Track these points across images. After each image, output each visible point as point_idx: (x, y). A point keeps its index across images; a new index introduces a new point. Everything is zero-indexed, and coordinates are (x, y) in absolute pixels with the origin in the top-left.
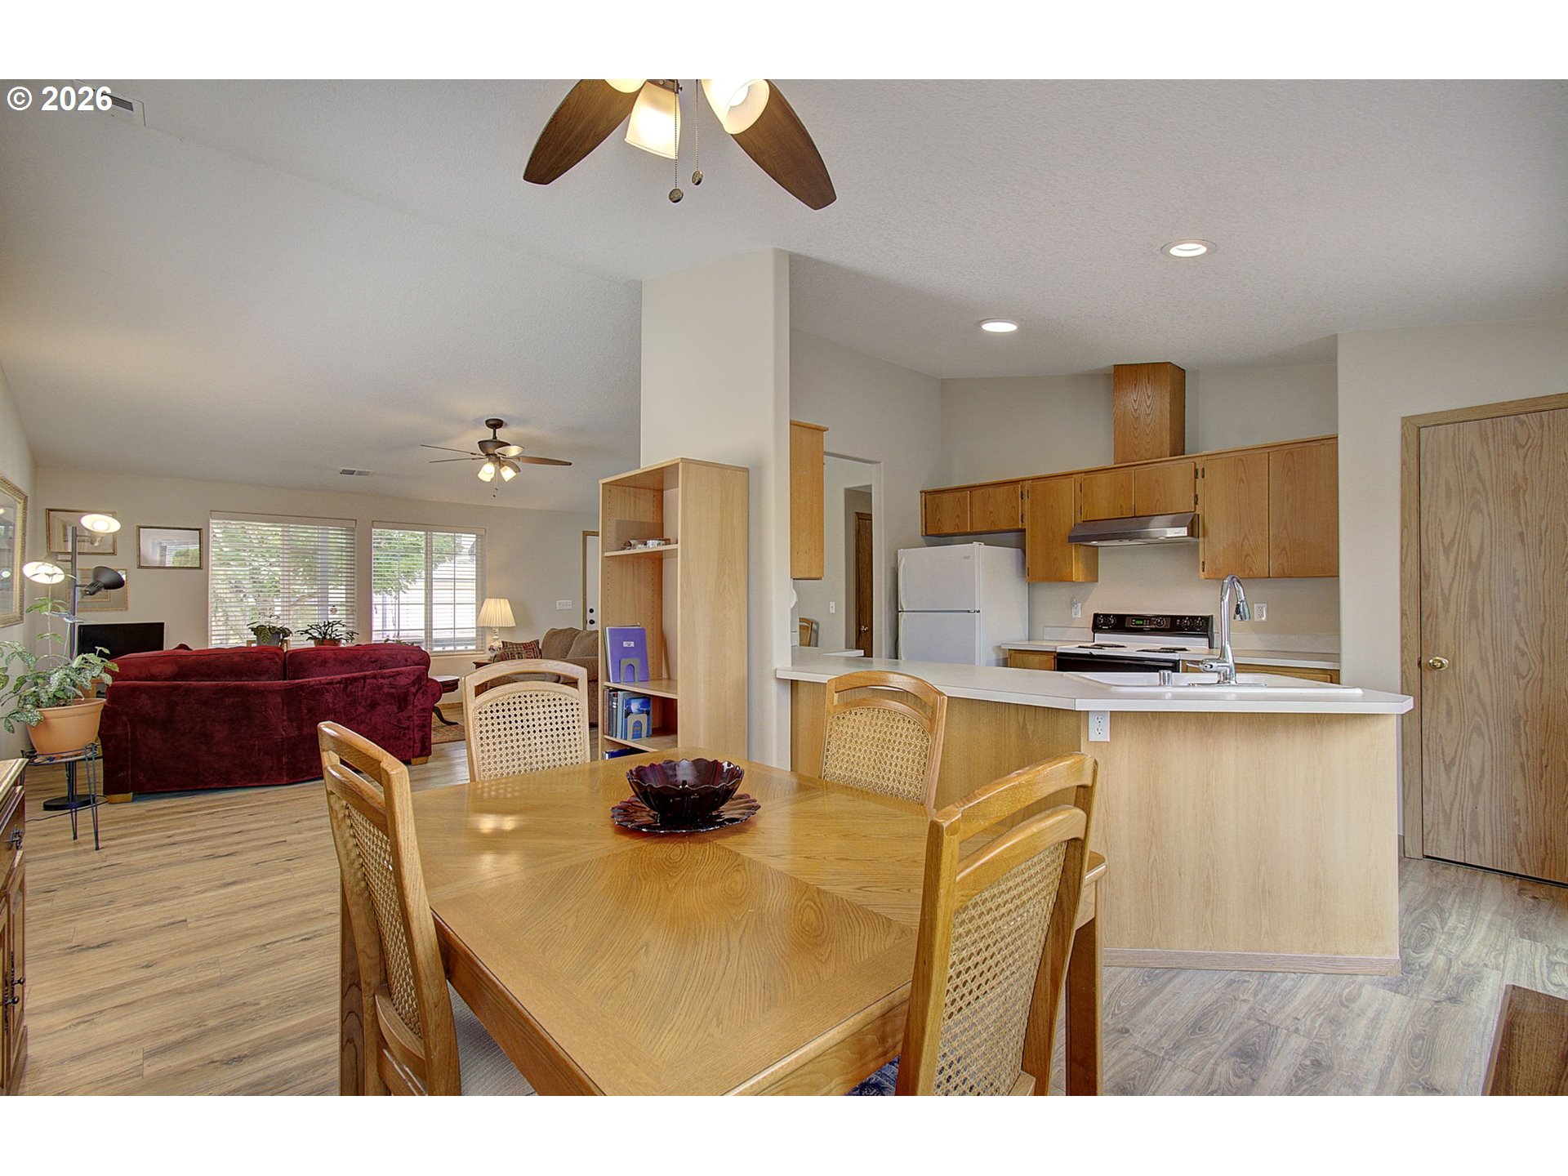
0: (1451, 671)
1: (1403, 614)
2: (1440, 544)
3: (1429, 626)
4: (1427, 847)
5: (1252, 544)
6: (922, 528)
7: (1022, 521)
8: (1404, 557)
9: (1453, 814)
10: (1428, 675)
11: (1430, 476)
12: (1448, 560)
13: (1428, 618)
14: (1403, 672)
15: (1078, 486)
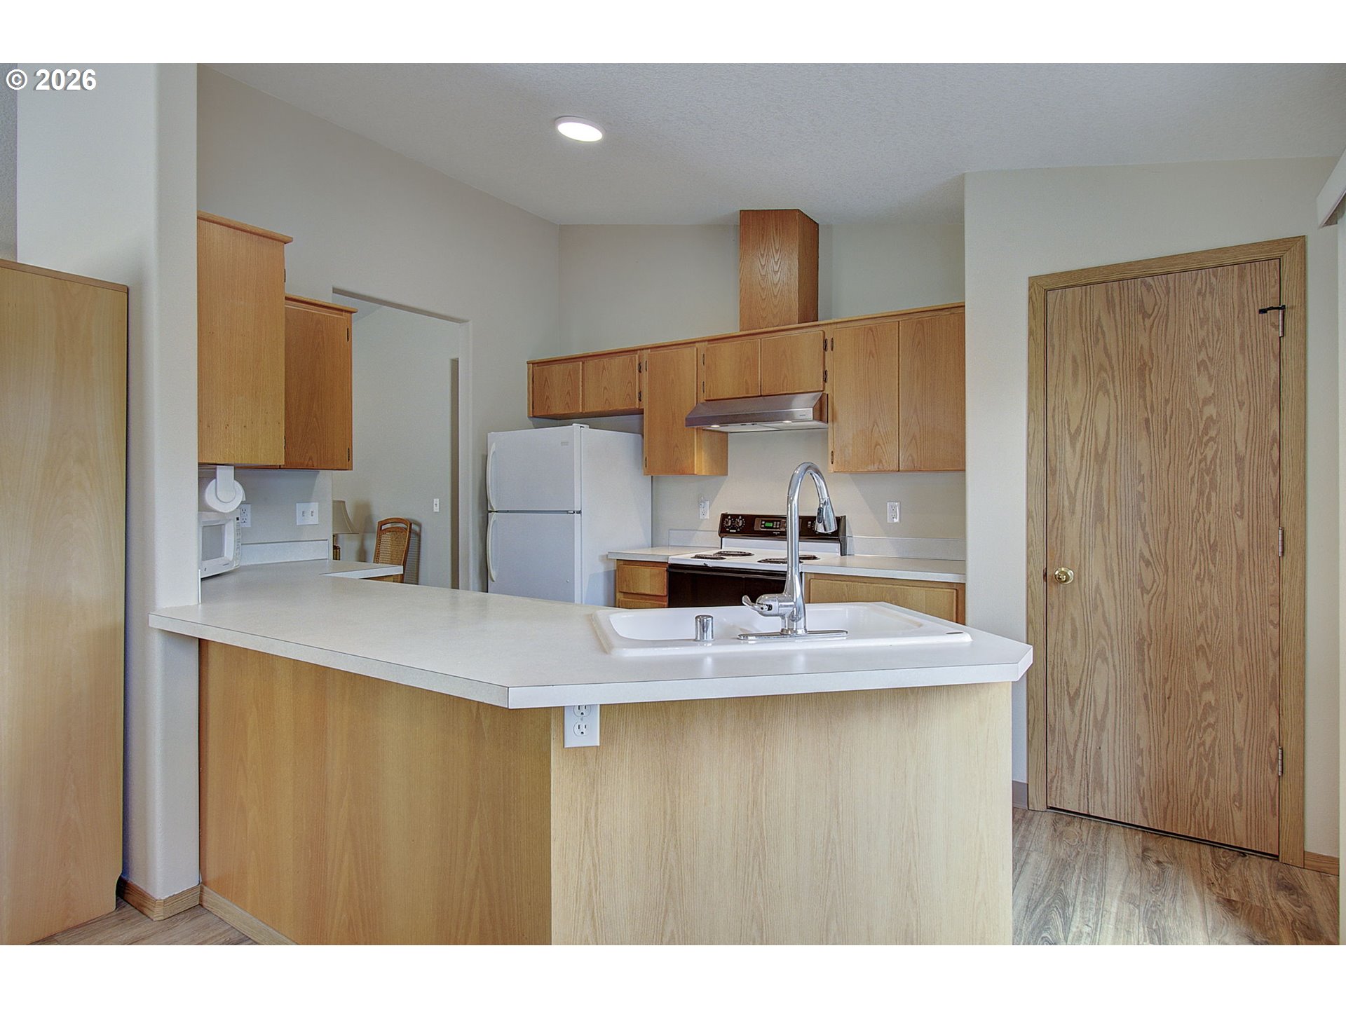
0: (1076, 585)
1: (1029, 516)
2: (1067, 432)
3: (1055, 530)
4: (1050, 796)
5: (881, 430)
6: (529, 408)
7: (640, 400)
8: (1030, 447)
9: (1077, 757)
10: (1053, 589)
11: (1057, 348)
12: (1074, 451)
13: (1054, 521)
14: (1028, 586)
15: (701, 357)
